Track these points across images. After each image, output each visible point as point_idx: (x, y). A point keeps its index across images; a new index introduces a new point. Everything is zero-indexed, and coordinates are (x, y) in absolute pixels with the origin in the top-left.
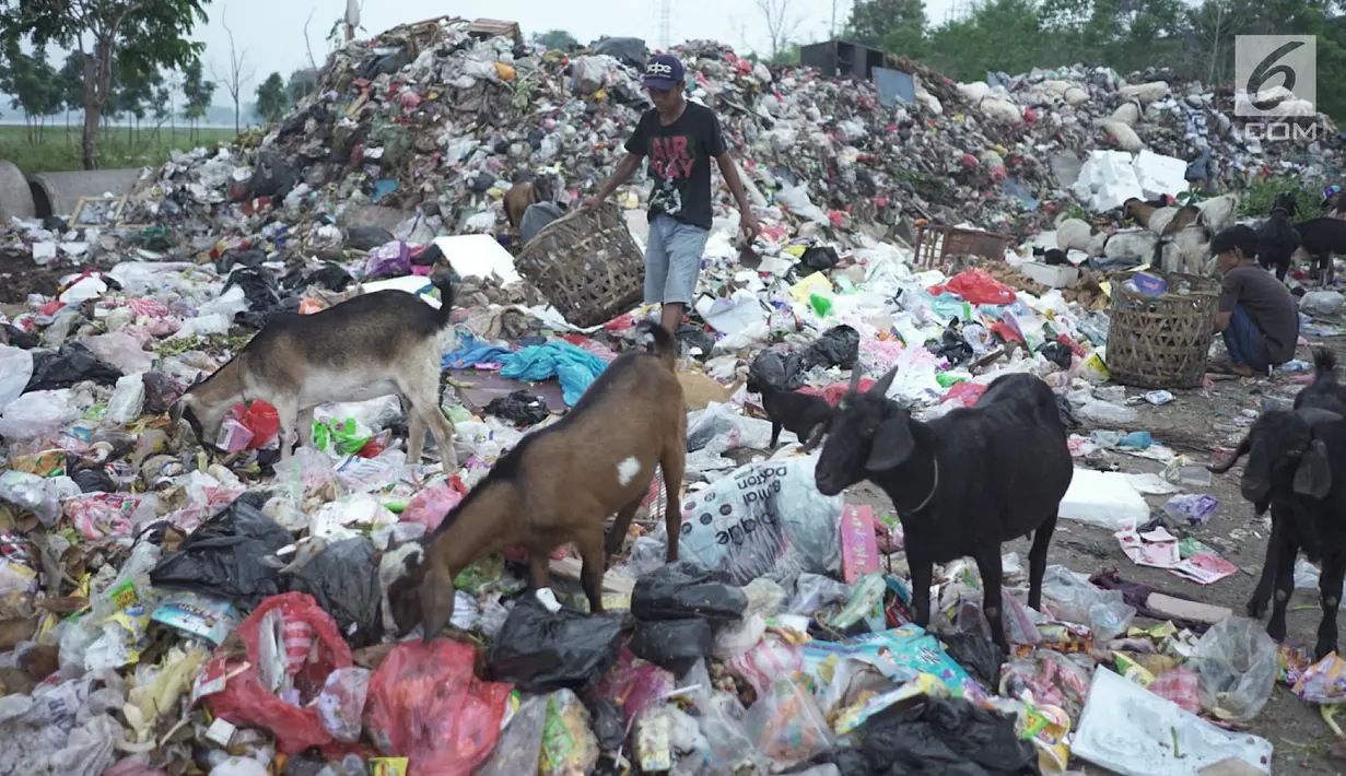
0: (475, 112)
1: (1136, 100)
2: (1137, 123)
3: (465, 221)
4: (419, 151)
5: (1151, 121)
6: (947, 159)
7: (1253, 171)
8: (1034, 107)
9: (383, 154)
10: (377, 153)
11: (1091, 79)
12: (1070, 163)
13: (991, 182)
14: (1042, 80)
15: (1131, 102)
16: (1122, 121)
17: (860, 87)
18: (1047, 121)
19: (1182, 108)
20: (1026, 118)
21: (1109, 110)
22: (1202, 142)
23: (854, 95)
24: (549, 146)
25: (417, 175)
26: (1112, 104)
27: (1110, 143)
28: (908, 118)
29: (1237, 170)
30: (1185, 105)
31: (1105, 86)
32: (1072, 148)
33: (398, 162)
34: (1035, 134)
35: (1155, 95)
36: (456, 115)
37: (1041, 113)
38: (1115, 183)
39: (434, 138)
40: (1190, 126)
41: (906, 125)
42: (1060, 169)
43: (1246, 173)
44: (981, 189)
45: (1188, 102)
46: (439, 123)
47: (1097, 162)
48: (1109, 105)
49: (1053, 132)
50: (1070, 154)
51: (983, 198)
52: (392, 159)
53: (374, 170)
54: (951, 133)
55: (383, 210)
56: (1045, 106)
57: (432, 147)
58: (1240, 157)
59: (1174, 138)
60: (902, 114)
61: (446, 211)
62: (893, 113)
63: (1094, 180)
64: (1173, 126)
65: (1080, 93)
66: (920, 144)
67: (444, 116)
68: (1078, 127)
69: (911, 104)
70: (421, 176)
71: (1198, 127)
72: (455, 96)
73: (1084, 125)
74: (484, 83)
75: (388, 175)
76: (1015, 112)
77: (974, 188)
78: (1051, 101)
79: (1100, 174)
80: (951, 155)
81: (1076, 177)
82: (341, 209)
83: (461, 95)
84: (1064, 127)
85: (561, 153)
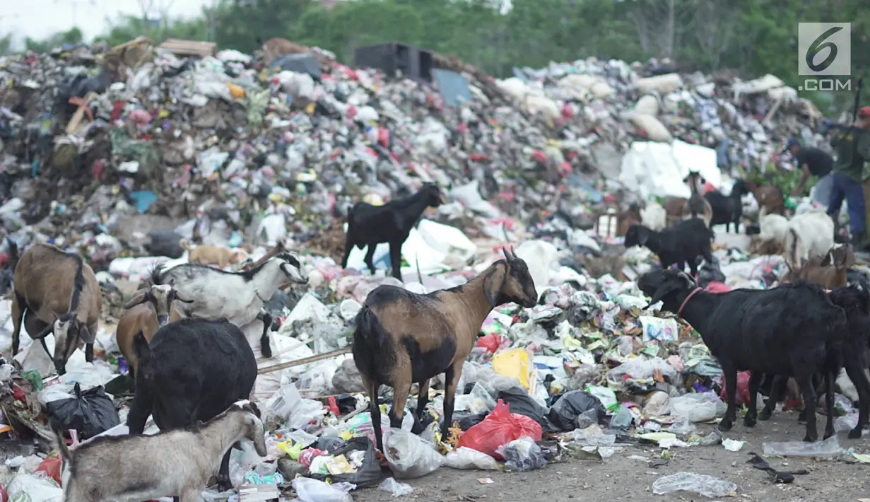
0: (213, 128)
1: (655, 93)
2: (660, 113)
3: (258, 224)
4: (169, 164)
5: (671, 113)
6: (520, 157)
7: (765, 158)
8: (567, 102)
9: (140, 168)
10: (133, 167)
11: (607, 74)
12: (611, 156)
13: (560, 176)
14: (565, 75)
15: (651, 95)
16: (644, 113)
17: (426, 88)
18: (582, 115)
19: (696, 100)
20: (565, 114)
21: (630, 103)
22: (718, 132)
23: (422, 97)
24: (294, 155)
25: (175, 185)
26: (633, 97)
27: (642, 136)
28: (473, 117)
29: (752, 158)
30: (696, 96)
31: (619, 79)
32: (609, 140)
33: (153, 176)
34: (575, 129)
35: (671, 88)
36: (196, 131)
37: (575, 109)
38: (659, 173)
39: (181, 153)
40: (705, 117)
41: (473, 125)
42: (604, 161)
43: (760, 160)
44: (555, 183)
45: (699, 94)
46: (181, 139)
47: (638, 154)
48: (629, 98)
49: (590, 126)
50: (608, 147)
51: (558, 193)
52: (147, 171)
53: (128, 183)
54: (514, 131)
55: (154, 218)
56: (577, 101)
57: (179, 159)
58: (751, 144)
59: (694, 129)
60: (467, 114)
61: (235, 216)
62: (458, 112)
63: (639, 171)
64: (690, 116)
65: (604, 88)
66: (493, 142)
67: (184, 132)
68: (612, 121)
69: (472, 104)
70: (179, 187)
71: (711, 117)
72: (191, 113)
73: (616, 119)
74: (218, 102)
75: (143, 186)
76: (554, 108)
77: (547, 182)
78: (581, 96)
79: (644, 165)
80: (522, 152)
81: (619, 169)
82: (112, 219)
83: (197, 112)
84: (598, 122)
85: (308, 163)
